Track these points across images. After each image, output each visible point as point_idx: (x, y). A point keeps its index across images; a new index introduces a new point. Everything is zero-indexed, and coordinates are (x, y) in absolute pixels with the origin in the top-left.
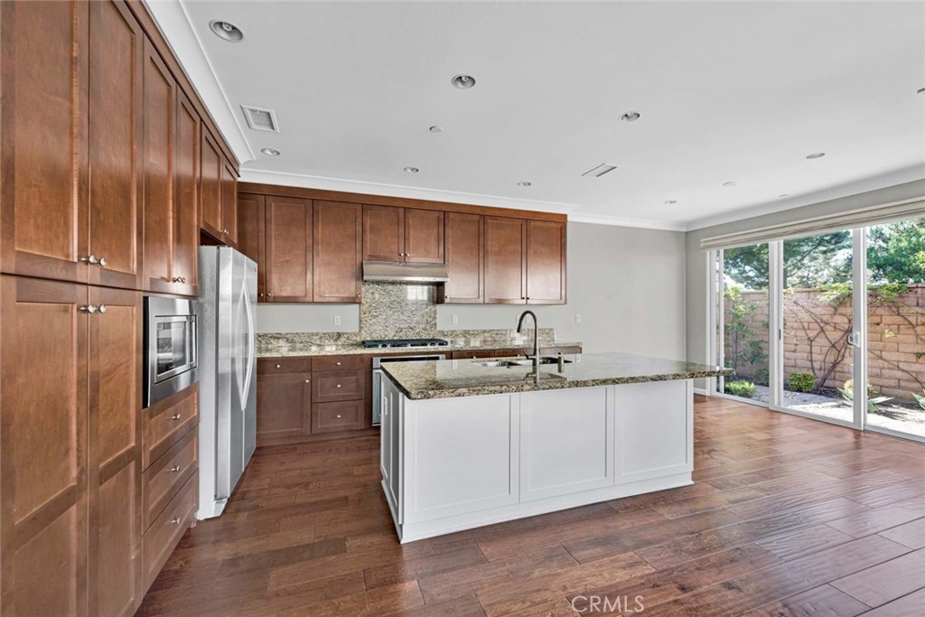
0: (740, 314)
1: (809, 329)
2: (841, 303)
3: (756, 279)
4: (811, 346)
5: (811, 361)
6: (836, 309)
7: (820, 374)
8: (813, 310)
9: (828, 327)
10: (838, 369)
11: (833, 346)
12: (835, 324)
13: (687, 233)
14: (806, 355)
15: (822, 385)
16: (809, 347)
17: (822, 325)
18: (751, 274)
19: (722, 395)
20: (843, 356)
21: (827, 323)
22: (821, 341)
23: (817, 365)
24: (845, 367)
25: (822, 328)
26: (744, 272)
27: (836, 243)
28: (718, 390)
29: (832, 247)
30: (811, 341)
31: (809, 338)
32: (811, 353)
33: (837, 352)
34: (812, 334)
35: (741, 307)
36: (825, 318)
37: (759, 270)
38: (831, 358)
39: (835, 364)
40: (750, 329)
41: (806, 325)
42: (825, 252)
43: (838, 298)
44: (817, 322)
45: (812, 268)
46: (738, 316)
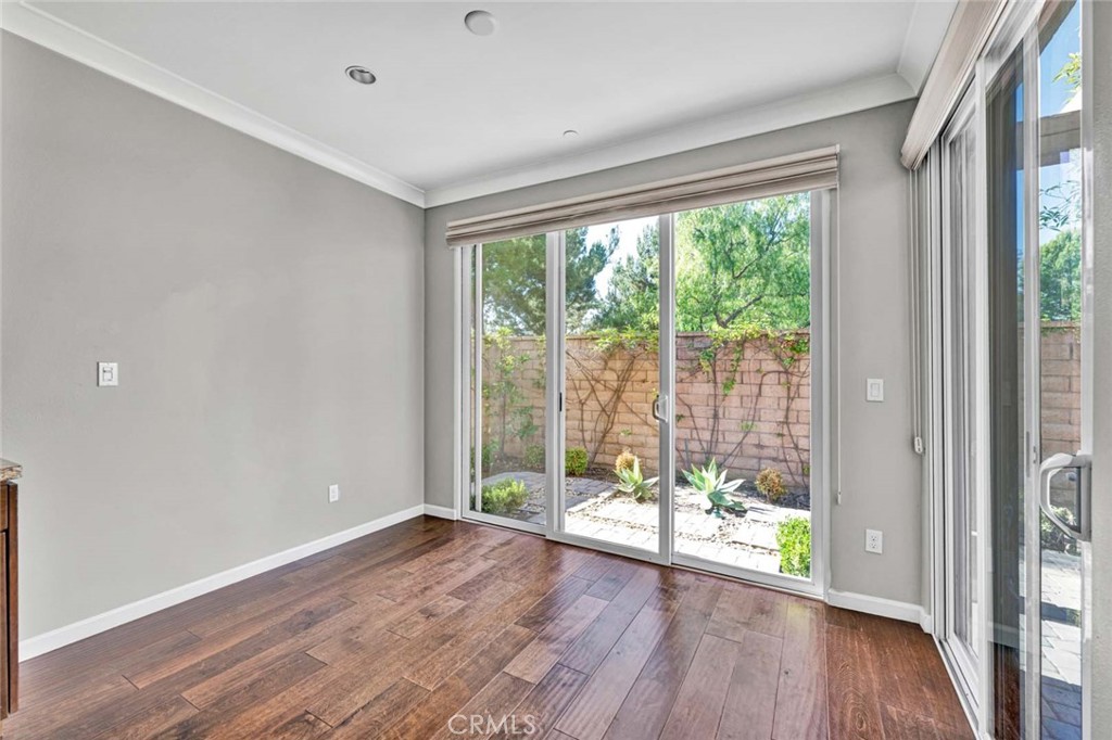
0: (508, 368)
1: (580, 388)
2: (611, 355)
3: (526, 332)
4: (582, 410)
5: (582, 431)
6: (606, 363)
7: (591, 447)
8: (585, 363)
9: (599, 386)
10: (608, 439)
11: (603, 410)
12: (605, 381)
13: (426, 210)
14: (577, 423)
15: (593, 462)
16: (580, 412)
17: (593, 383)
18: (521, 326)
19: (479, 516)
20: (613, 423)
21: (598, 381)
22: (592, 404)
23: (588, 436)
24: (614, 436)
25: (593, 387)
26: (515, 324)
27: (588, 300)
28: (473, 507)
29: (584, 304)
30: (583, 404)
31: (580, 401)
32: (582, 420)
33: (606, 418)
34: (583, 395)
35: (510, 359)
36: (596, 374)
37: (527, 323)
38: (601, 427)
39: (606, 433)
40: (519, 390)
41: (577, 383)
42: (579, 309)
43: (608, 349)
44: (588, 380)
45: (569, 325)
46: (504, 371)
